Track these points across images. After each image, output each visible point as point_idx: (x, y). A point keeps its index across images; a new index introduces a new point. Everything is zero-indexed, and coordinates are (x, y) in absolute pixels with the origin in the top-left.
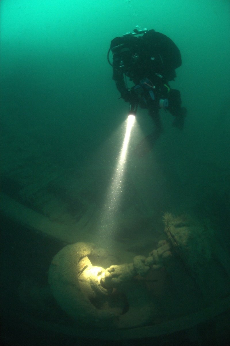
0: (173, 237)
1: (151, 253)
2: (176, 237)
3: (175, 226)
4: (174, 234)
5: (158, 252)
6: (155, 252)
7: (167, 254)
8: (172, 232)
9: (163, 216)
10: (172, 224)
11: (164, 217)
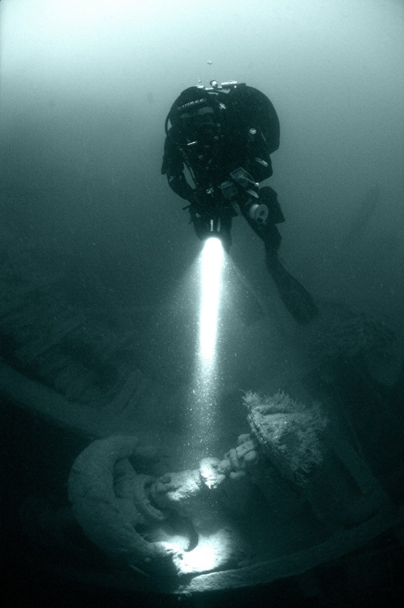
0: (258, 430)
1: (228, 453)
2: (263, 431)
3: (262, 413)
4: (259, 425)
5: (237, 452)
6: (233, 452)
7: (251, 455)
8: (256, 422)
9: (243, 397)
10: (258, 410)
11: (245, 399)
